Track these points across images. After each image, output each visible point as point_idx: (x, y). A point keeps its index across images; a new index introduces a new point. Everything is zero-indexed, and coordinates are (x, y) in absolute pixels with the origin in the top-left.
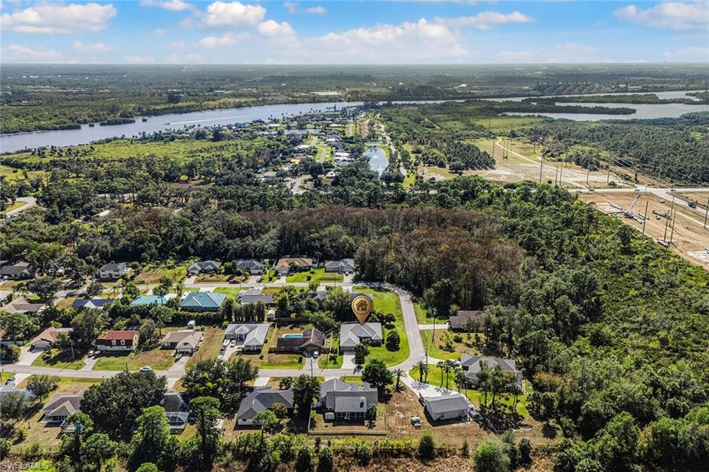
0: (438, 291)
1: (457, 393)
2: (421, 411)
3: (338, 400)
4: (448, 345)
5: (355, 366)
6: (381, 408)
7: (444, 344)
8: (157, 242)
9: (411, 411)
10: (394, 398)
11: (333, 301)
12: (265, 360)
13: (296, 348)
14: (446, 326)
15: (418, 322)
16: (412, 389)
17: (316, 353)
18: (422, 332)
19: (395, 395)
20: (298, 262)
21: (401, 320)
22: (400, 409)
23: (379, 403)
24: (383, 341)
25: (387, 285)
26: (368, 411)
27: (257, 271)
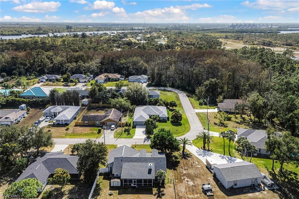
0: (207, 88)
1: (242, 161)
2: (211, 179)
3: (125, 165)
4: (221, 123)
5: (145, 136)
6: (169, 174)
7: (217, 121)
8: (26, 65)
9: (200, 178)
10: (181, 165)
11: (130, 91)
12: (70, 131)
13: (97, 123)
14: (216, 110)
15: (194, 107)
16: (197, 156)
17: (113, 126)
18: (198, 114)
19: (182, 161)
20: (111, 76)
21: (181, 106)
22: (189, 176)
23: (168, 170)
24: (168, 118)
25: (169, 89)
26: (156, 177)
27: (84, 80)
